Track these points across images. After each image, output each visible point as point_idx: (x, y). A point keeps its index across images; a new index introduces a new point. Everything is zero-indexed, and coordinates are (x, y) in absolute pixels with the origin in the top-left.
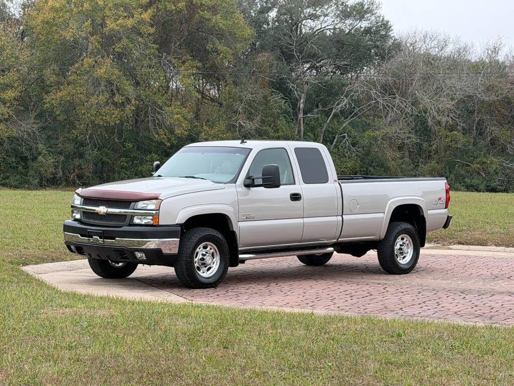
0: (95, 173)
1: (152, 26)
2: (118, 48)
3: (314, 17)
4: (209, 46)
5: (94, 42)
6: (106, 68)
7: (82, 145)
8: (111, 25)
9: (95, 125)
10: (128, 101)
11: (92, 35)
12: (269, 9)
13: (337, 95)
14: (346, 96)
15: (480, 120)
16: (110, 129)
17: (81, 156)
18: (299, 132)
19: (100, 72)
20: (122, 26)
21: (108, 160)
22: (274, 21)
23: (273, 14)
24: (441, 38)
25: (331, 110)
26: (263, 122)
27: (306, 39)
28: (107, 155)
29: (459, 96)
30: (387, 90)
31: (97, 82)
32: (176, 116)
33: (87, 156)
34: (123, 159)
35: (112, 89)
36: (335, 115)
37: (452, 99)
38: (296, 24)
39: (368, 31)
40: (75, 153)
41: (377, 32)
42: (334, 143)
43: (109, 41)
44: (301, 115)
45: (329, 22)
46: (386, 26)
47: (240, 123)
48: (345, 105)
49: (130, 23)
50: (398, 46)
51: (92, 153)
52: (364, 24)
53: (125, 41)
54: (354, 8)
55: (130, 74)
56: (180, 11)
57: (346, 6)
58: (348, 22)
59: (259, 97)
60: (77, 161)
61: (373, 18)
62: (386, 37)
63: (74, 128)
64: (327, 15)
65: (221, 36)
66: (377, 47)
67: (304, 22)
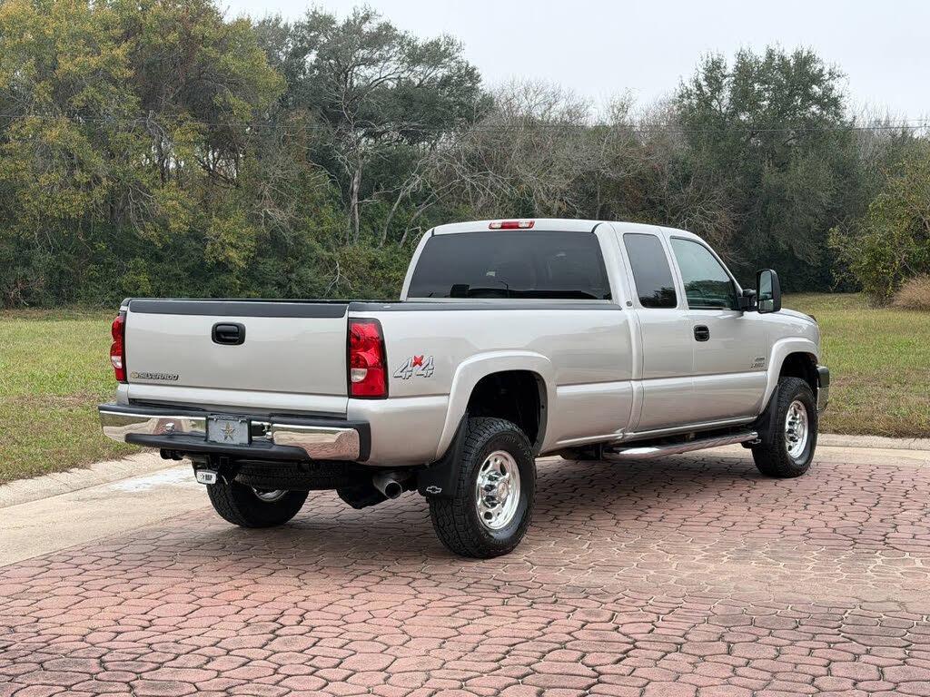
0: (49, 288)
1: (129, 67)
2: (78, 101)
3: (369, 62)
4: (218, 100)
5: (42, 91)
6: (60, 131)
7: (28, 246)
8: (66, 65)
9: (44, 218)
10: (97, 180)
11: (38, 81)
12: (306, 51)
13: (404, 171)
14: (419, 173)
15: (603, 207)
16: (66, 221)
17: (27, 263)
18: (353, 225)
19: (52, 135)
20: (83, 68)
21: (68, 268)
22: (313, 68)
23: (311, 58)
24: (549, 90)
25: (398, 192)
26: (300, 210)
27: (360, 93)
28: (67, 261)
29: (576, 171)
30: (476, 163)
31: (47, 152)
32: (169, 203)
33: (35, 263)
34: (92, 266)
35: (73, 161)
36: (405, 202)
37: (567, 177)
38: (343, 72)
39: (446, 82)
40: (16, 259)
41: (459, 83)
42: (403, 240)
43: (63, 90)
44: (355, 201)
45: (392, 69)
46: (471, 75)
47: (266, 212)
48: (418, 185)
49: (94, 61)
50: (488, 102)
51: (42, 258)
52: (440, 73)
53: (90, 91)
54: (427, 48)
55: (98, 138)
56: (172, 48)
57: (415, 48)
58: (418, 69)
59: (293, 174)
60: (20, 271)
61: (453, 64)
62: (473, 90)
63: (16, 221)
64: (388, 60)
65: (235, 85)
66: (462, 104)
67: (356, 69)
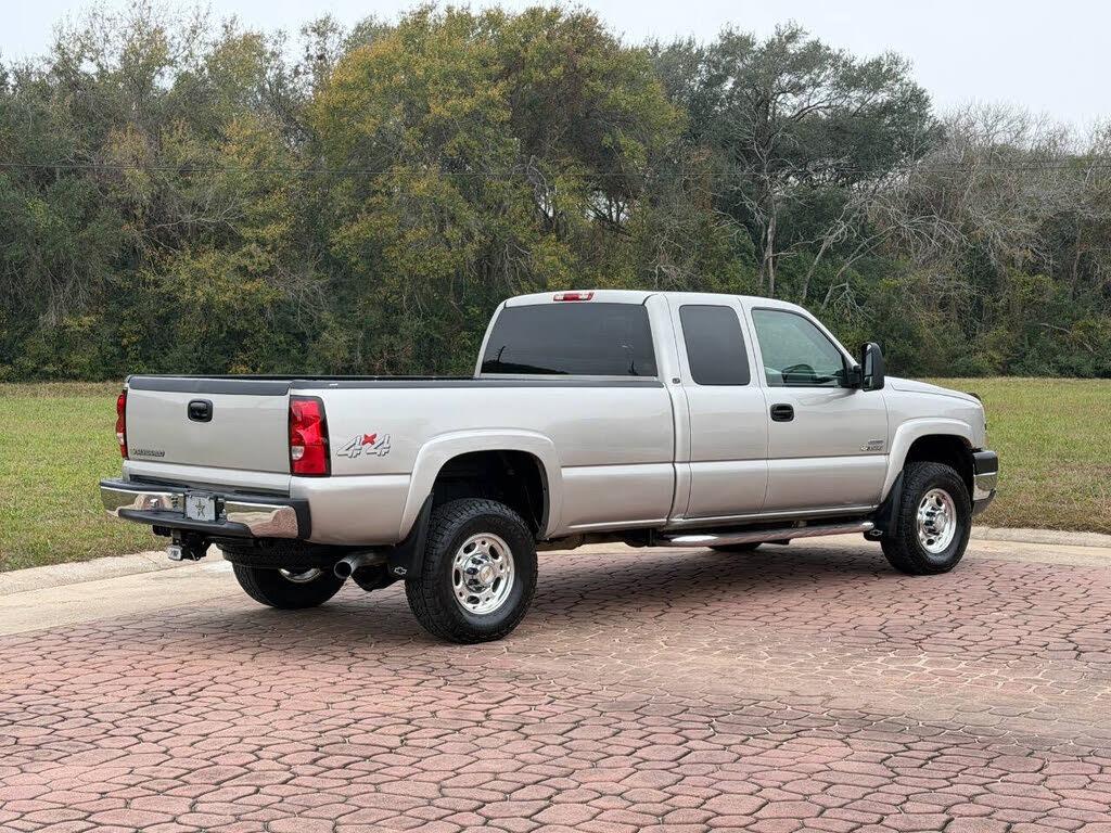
0: (418, 357)
1: (505, 108)
2: (450, 148)
3: (797, 89)
4: (607, 140)
5: (409, 140)
6: (429, 181)
7: (397, 311)
8: (437, 109)
9: (414, 278)
10: (469, 236)
11: (408, 128)
12: (722, 79)
13: (831, 217)
14: (846, 219)
15: (1083, 255)
16: (441, 284)
17: (394, 331)
18: (767, 281)
19: (419, 187)
20: (454, 111)
21: (438, 336)
22: (730, 97)
24: (1014, 113)
25: (821, 242)
26: (700, 266)
27: (791, 124)
28: (437, 328)
29: (1046, 212)
30: (917, 205)
31: (414, 205)
32: (547, 259)
33: (402, 330)
34: (464, 333)
35: (444, 218)
36: (827, 253)
37: (1034, 219)
38: (764, 102)
39: (887, 108)
40: (383, 327)
41: (903, 110)
42: (827, 300)
43: (439, 133)
44: (769, 254)
45: (823, 96)
46: (918, 98)
47: (659, 269)
48: (843, 234)
49: (468, 104)
50: (939, 133)
51: (411, 325)
52: (882, 97)
53: (462, 137)
54: (863, 70)
55: (472, 190)
56: (557, 84)
57: (852, 69)
58: (855, 94)
59: (693, 224)
60: (385, 339)
61: (897, 86)
62: (923, 117)
63: (384, 284)
64: (819, 85)
65: (626, 122)
66: (905, 135)
67: (781, 96)
